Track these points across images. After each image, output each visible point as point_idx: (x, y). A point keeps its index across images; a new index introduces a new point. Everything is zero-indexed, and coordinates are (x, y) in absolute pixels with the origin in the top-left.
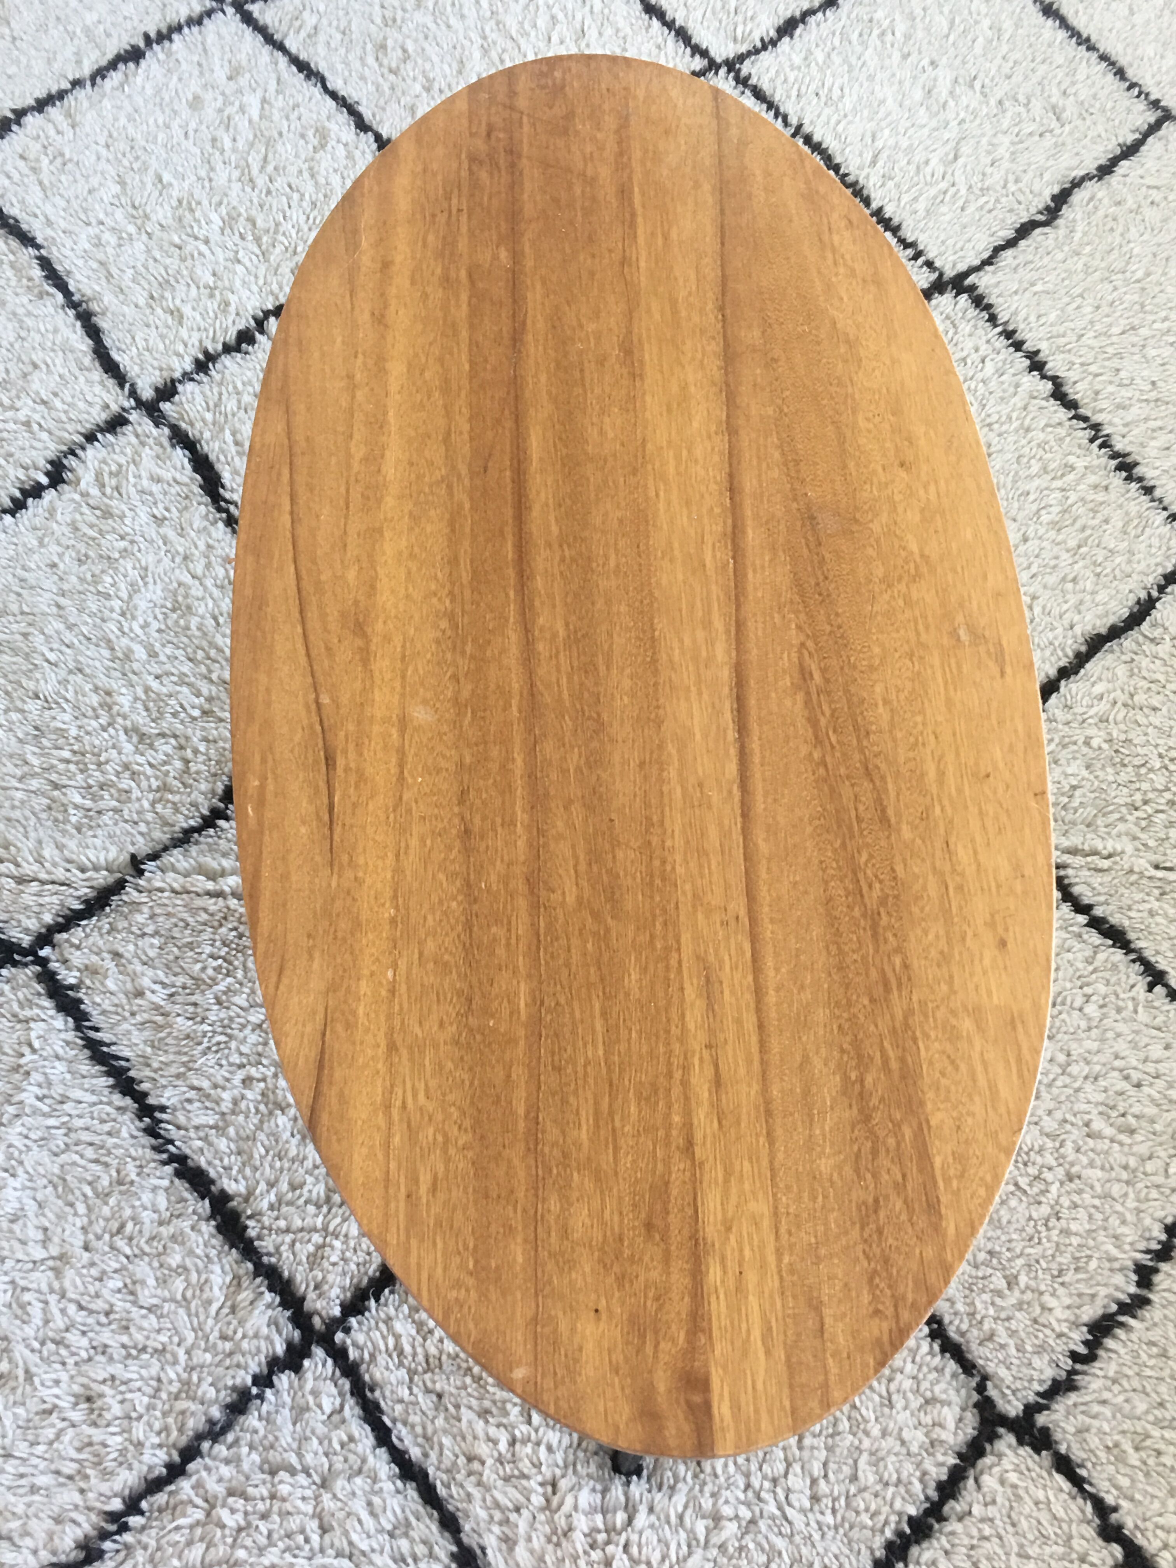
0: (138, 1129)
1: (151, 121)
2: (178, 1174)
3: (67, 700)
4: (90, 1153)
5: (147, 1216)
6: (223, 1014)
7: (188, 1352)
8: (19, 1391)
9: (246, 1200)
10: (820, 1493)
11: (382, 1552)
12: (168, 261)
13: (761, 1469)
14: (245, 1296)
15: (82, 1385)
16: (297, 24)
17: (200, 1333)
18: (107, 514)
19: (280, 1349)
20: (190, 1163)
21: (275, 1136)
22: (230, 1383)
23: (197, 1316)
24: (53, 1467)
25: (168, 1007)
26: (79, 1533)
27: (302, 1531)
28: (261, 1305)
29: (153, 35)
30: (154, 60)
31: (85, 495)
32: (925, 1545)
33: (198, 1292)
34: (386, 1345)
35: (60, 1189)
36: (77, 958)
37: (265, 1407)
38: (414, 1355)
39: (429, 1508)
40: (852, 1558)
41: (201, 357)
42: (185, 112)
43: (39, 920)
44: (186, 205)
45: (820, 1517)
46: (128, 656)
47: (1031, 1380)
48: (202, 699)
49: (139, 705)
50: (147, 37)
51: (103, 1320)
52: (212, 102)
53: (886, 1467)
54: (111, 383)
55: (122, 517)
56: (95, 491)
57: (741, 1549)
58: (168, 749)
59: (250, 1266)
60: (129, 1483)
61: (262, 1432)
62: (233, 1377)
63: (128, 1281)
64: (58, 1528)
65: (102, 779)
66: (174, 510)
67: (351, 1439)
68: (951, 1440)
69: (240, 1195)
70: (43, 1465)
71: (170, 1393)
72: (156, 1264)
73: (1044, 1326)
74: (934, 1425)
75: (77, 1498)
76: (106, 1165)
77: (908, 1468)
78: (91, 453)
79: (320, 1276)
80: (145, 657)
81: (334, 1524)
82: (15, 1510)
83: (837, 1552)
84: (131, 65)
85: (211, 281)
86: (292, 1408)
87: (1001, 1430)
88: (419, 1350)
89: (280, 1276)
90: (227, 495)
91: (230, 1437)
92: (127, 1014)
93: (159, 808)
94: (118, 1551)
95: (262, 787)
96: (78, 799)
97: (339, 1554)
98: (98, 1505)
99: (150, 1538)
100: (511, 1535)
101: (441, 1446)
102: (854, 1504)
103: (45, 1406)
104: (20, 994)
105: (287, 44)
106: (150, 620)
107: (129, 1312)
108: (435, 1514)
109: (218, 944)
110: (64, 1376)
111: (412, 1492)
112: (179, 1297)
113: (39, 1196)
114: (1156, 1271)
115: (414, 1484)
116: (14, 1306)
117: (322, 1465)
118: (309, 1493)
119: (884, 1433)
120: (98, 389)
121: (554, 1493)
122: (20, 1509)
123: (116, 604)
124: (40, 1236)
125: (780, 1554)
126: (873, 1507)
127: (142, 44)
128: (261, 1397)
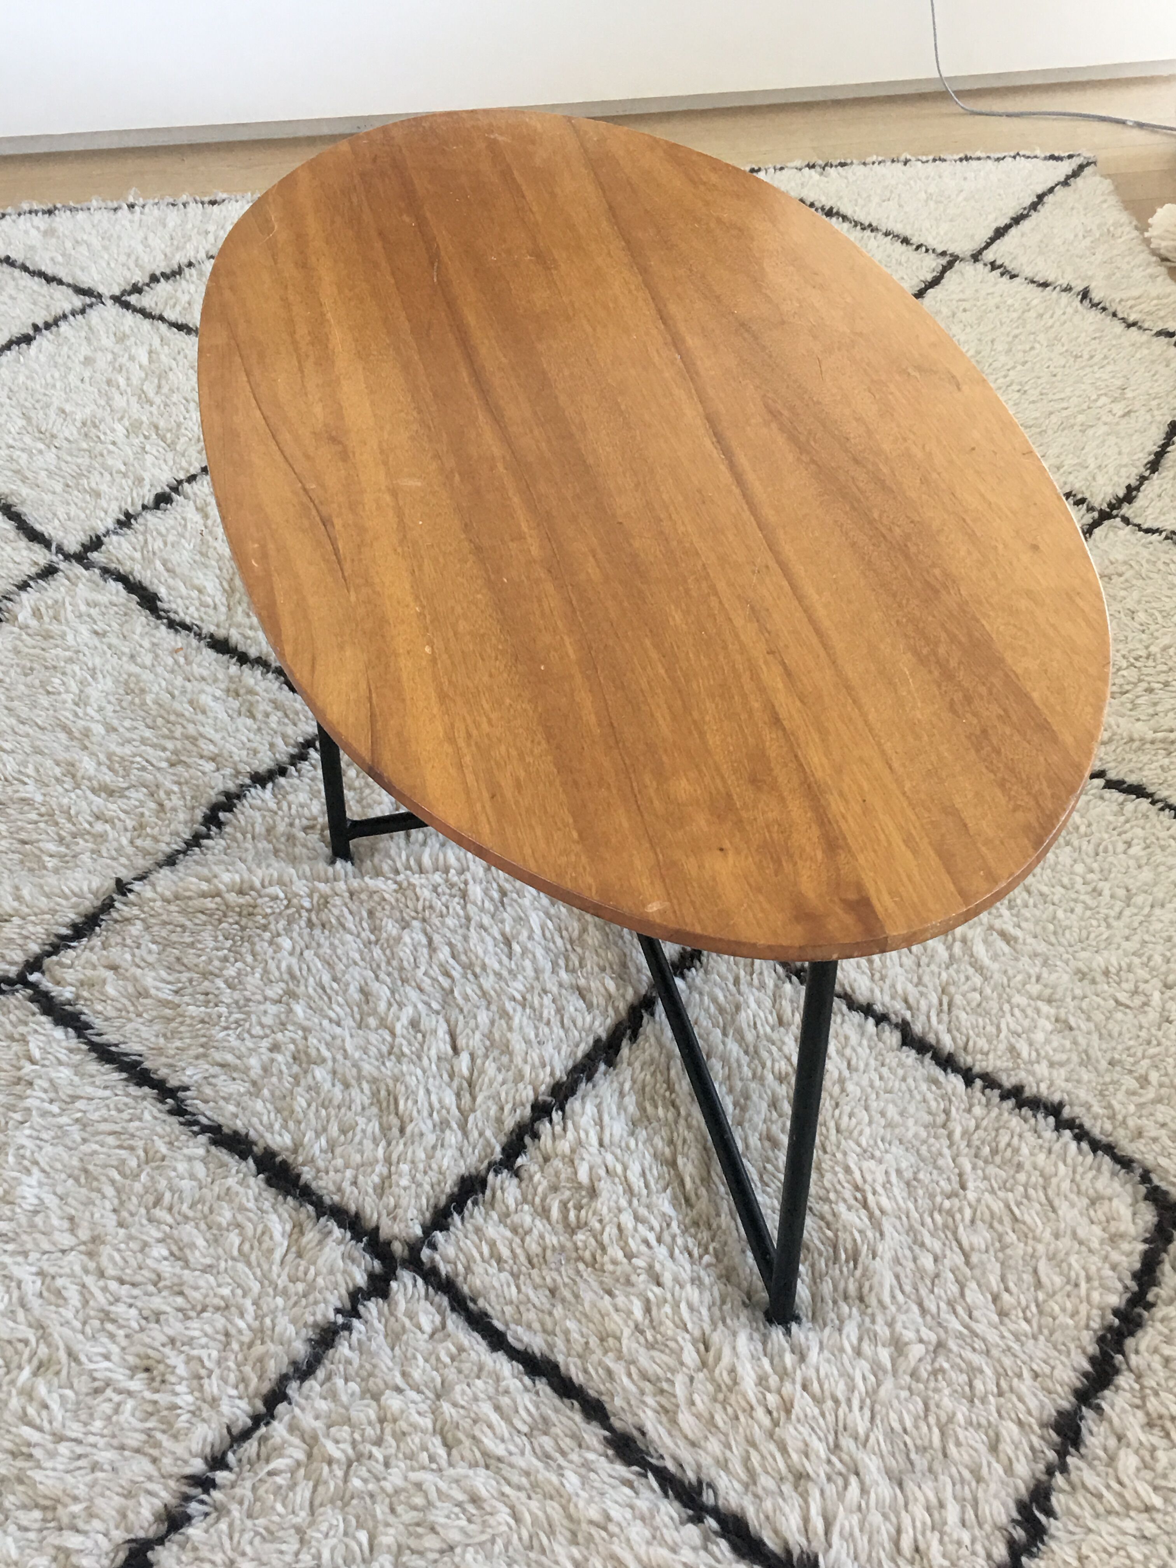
0: (160, 1111)
1: (48, 376)
2: (215, 1142)
3: (28, 776)
4: (111, 1140)
5: (186, 1184)
6: (237, 995)
7: (255, 1303)
8: (64, 1373)
9: (295, 1151)
10: (1006, 1307)
11: (522, 1453)
12: (80, 461)
13: (932, 1292)
14: (311, 1236)
15: (138, 1356)
16: (171, 302)
17: (266, 1283)
18: (47, 636)
19: (361, 1279)
20: (225, 1130)
21: (314, 1088)
22: (310, 1320)
23: (259, 1265)
24: (115, 1442)
25: (177, 999)
26: (158, 1504)
27: (424, 1448)
28: (330, 1243)
29: (41, 325)
30: (44, 342)
31: (24, 627)
32: (1140, 1334)
33: (256, 1244)
34: (481, 1254)
35: (83, 1180)
36: (70, 975)
37: (355, 1336)
38: (515, 1256)
39: (566, 1401)
40: (1063, 1358)
41: (122, 518)
42: (78, 368)
43: (25, 951)
44: (89, 426)
45: (1012, 1327)
46: (87, 733)
48: (168, 753)
49: (104, 769)
50: (36, 328)
51: (151, 1288)
52: (102, 361)
53: (1070, 1266)
54: (36, 547)
55: (63, 636)
56: (33, 623)
57: (935, 1373)
58: (140, 796)
59: (310, 1208)
60: (210, 1439)
61: (356, 1363)
62: (314, 1314)
63: (174, 1248)
64: (131, 1503)
65: (74, 829)
66: (114, 624)
67: (461, 1349)
68: (1132, 1230)
69: (287, 1149)
70: (101, 1442)
71: (242, 1344)
72: (203, 1226)
74: (1108, 1221)
75: (150, 1468)
76: (132, 1148)
77: (1094, 1263)
78: (27, 598)
79: (392, 1201)
80: (102, 731)
81: (461, 1435)
82: (76, 1492)
83: (1044, 1356)
84: (24, 345)
85: (123, 468)
86: (386, 1336)
88: (519, 1251)
89: (346, 1212)
90: (166, 606)
91: (321, 1373)
92: (132, 1016)
93: (139, 842)
94: (206, 1515)
95: (263, 547)
96: (52, 847)
97: (474, 1465)
98: (176, 1470)
99: (244, 1490)
100: (668, 1405)
101: (567, 1332)
102: (1047, 1309)
103: (97, 1384)
104: (12, 1016)
105: (165, 315)
106: (104, 704)
107: (180, 1277)
108: (576, 1403)
109: (221, 938)
110: (115, 1349)
111: (542, 1385)
112: (235, 1253)
113: (60, 1190)
115: (544, 1380)
116: (45, 1294)
117: (433, 1380)
118: (424, 1407)
120: (25, 553)
121: (707, 1349)
122: (81, 1491)
123: (69, 697)
124: (66, 1224)
125: (981, 1371)
126: (1069, 1306)
127: (31, 333)
128: (348, 1327)
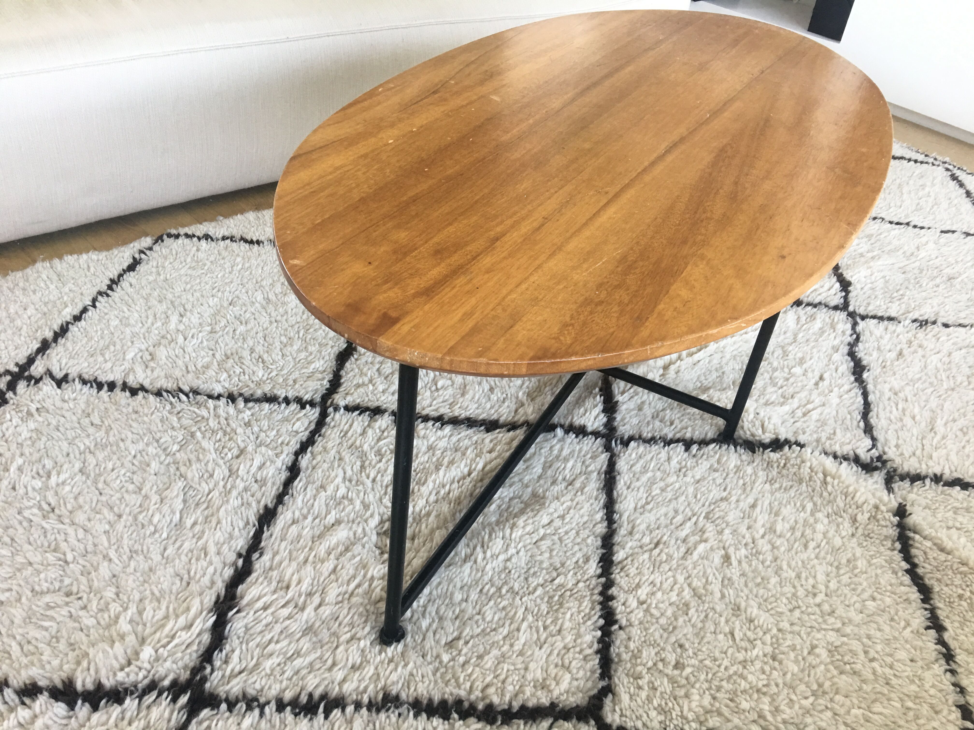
10: (455, 646)
14: (319, 376)
17: (289, 374)
19: (307, 397)
22: (276, 391)
23: (296, 368)
28: (320, 383)
32: (482, 724)
34: (344, 427)
37: (276, 408)
39: (282, 486)
45: (443, 652)
47: (639, 718)
51: (266, 345)
59: (335, 369)
61: (264, 413)
62: (279, 390)
63: (289, 342)
67: (288, 443)
68: (556, 694)
72: (304, 345)
73: (678, 704)
74: (552, 678)
77: (515, 680)
79: (352, 391)
86: (284, 417)
87: (592, 722)
89: (339, 380)
91: (251, 405)
101: (316, 473)
111: (284, 475)
115: (289, 473)
119: (521, 653)
128: (279, 404)
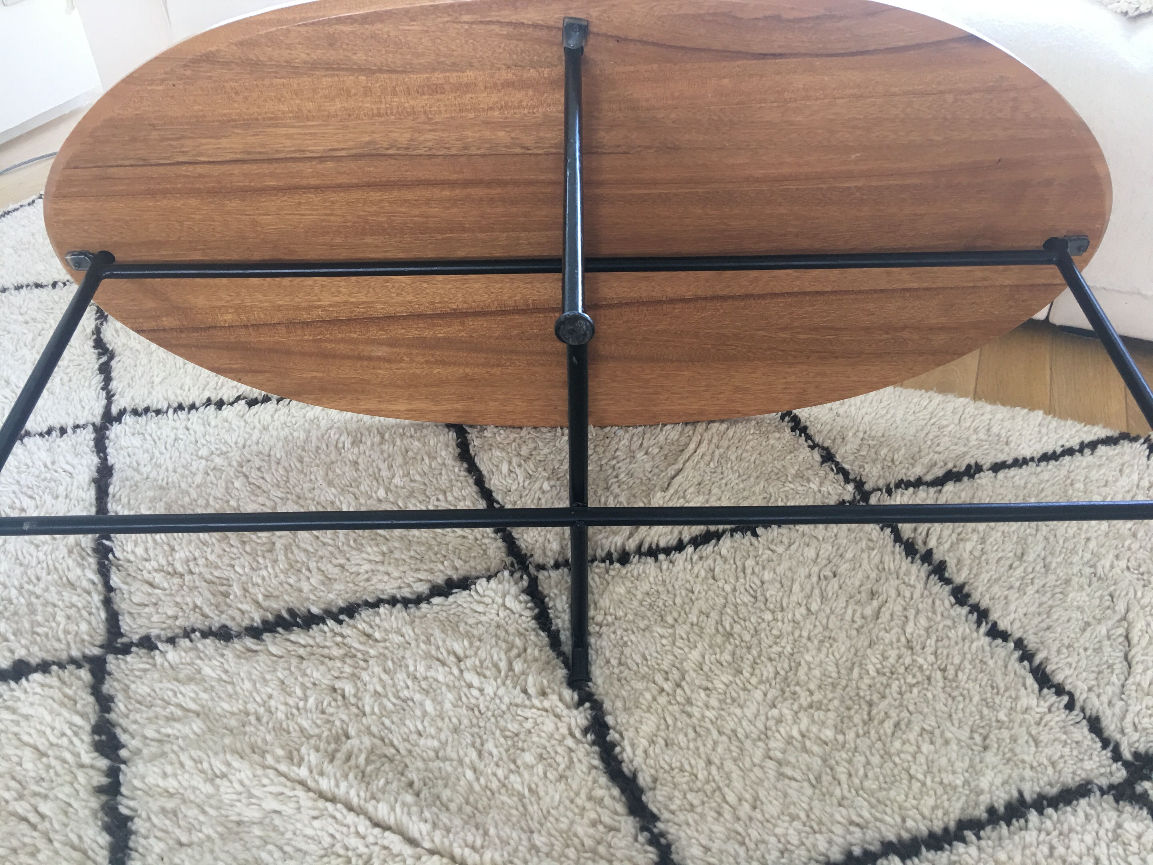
47: (1092, 749)
114: (995, 624)
